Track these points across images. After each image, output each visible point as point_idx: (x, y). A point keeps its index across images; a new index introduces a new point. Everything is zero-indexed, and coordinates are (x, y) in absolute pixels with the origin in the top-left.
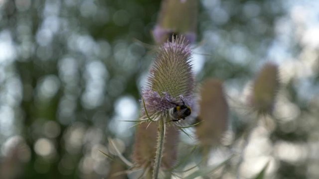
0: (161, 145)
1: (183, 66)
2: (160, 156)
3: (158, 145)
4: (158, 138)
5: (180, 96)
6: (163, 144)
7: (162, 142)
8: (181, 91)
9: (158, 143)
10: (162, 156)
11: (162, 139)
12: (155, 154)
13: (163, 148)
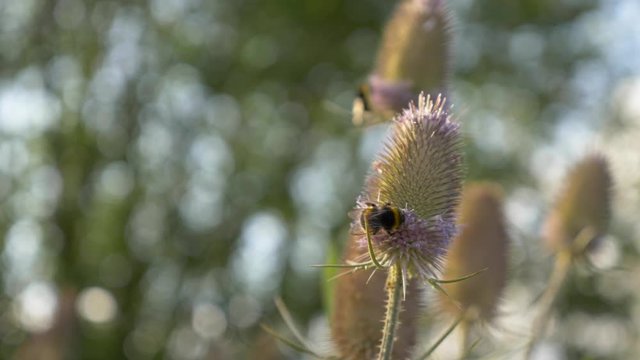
0: (394, 316)
1: (442, 156)
2: (391, 338)
3: (388, 317)
4: (388, 301)
5: (437, 217)
6: (398, 314)
7: (395, 310)
8: (437, 207)
9: (387, 313)
10: (395, 339)
11: (396, 303)
12: (381, 335)
13: (398, 323)
